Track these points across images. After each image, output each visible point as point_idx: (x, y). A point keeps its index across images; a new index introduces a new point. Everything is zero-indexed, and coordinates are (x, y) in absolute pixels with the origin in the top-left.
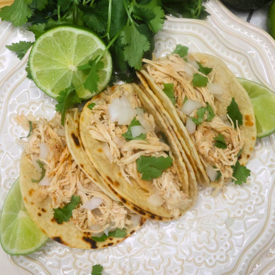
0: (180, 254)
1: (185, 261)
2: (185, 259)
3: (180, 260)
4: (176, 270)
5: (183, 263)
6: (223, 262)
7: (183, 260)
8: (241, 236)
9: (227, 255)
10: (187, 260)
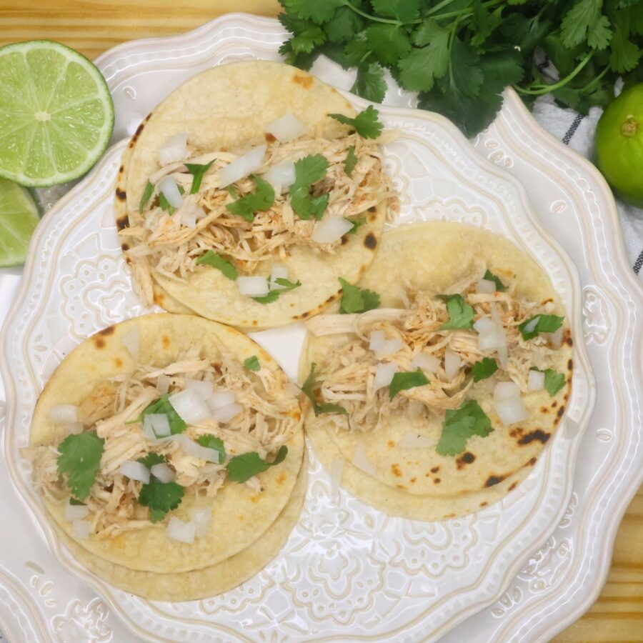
0: (378, 551)
1: (387, 565)
2: (387, 561)
3: (379, 562)
4: (370, 582)
5: (383, 569)
6: (458, 568)
7: (384, 564)
8: (493, 520)
9: (466, 556)
10: (390, 563)
